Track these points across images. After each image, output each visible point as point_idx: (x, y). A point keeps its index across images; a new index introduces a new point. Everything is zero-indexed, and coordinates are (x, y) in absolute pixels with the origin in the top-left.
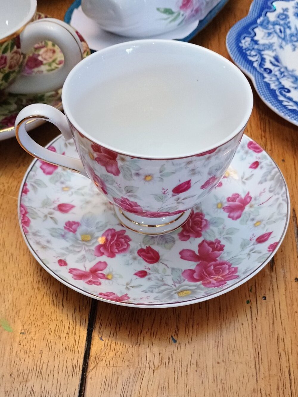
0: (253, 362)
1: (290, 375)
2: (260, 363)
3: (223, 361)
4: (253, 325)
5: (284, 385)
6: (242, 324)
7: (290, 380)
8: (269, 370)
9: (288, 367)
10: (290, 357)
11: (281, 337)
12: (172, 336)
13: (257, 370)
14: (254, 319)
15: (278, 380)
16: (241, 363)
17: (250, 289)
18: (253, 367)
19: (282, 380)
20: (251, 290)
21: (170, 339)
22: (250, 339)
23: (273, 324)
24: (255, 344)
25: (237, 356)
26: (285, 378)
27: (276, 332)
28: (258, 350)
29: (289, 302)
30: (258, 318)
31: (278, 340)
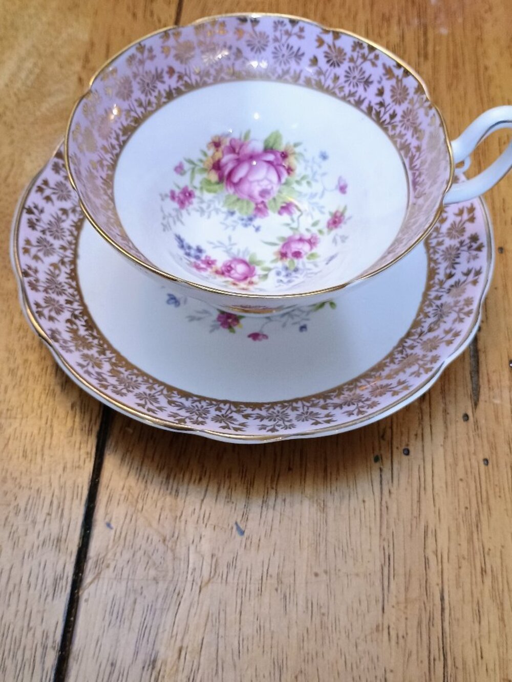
0: (379, 574)
1: (442, 599)
2: (392, 577)
3: (326, 572)
4: (384, 503)
5: (431, 620)
6: (364, 501)
7: (443, 609)
8: (407, 589)
9: (440, 586)
10: (446, 565)
11: (431, 527)
12: (236, 523)
13: (385, 589)
14: (386, 492)
15: (420, 609)
16: (357, 575)
17: (381, 434)
18: (378, 583)
19: (428, 608)
20: (383, 437)
21: (232, 528)
22: (375, 531)
23: (419, 501)
24: (384, 540)
25: (350, 562)
26: (434, 605)
27: (423, 517)
28: (389, 550)
29: (450, 460)
30: (394, 490)
31: (426, 532)
